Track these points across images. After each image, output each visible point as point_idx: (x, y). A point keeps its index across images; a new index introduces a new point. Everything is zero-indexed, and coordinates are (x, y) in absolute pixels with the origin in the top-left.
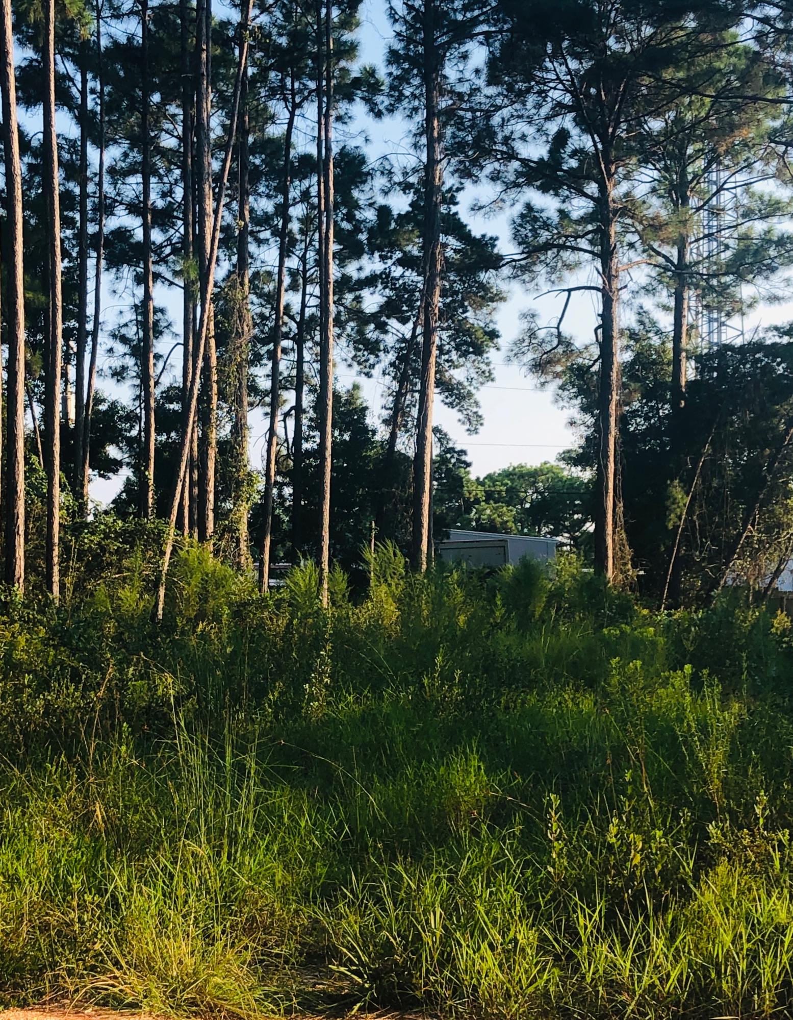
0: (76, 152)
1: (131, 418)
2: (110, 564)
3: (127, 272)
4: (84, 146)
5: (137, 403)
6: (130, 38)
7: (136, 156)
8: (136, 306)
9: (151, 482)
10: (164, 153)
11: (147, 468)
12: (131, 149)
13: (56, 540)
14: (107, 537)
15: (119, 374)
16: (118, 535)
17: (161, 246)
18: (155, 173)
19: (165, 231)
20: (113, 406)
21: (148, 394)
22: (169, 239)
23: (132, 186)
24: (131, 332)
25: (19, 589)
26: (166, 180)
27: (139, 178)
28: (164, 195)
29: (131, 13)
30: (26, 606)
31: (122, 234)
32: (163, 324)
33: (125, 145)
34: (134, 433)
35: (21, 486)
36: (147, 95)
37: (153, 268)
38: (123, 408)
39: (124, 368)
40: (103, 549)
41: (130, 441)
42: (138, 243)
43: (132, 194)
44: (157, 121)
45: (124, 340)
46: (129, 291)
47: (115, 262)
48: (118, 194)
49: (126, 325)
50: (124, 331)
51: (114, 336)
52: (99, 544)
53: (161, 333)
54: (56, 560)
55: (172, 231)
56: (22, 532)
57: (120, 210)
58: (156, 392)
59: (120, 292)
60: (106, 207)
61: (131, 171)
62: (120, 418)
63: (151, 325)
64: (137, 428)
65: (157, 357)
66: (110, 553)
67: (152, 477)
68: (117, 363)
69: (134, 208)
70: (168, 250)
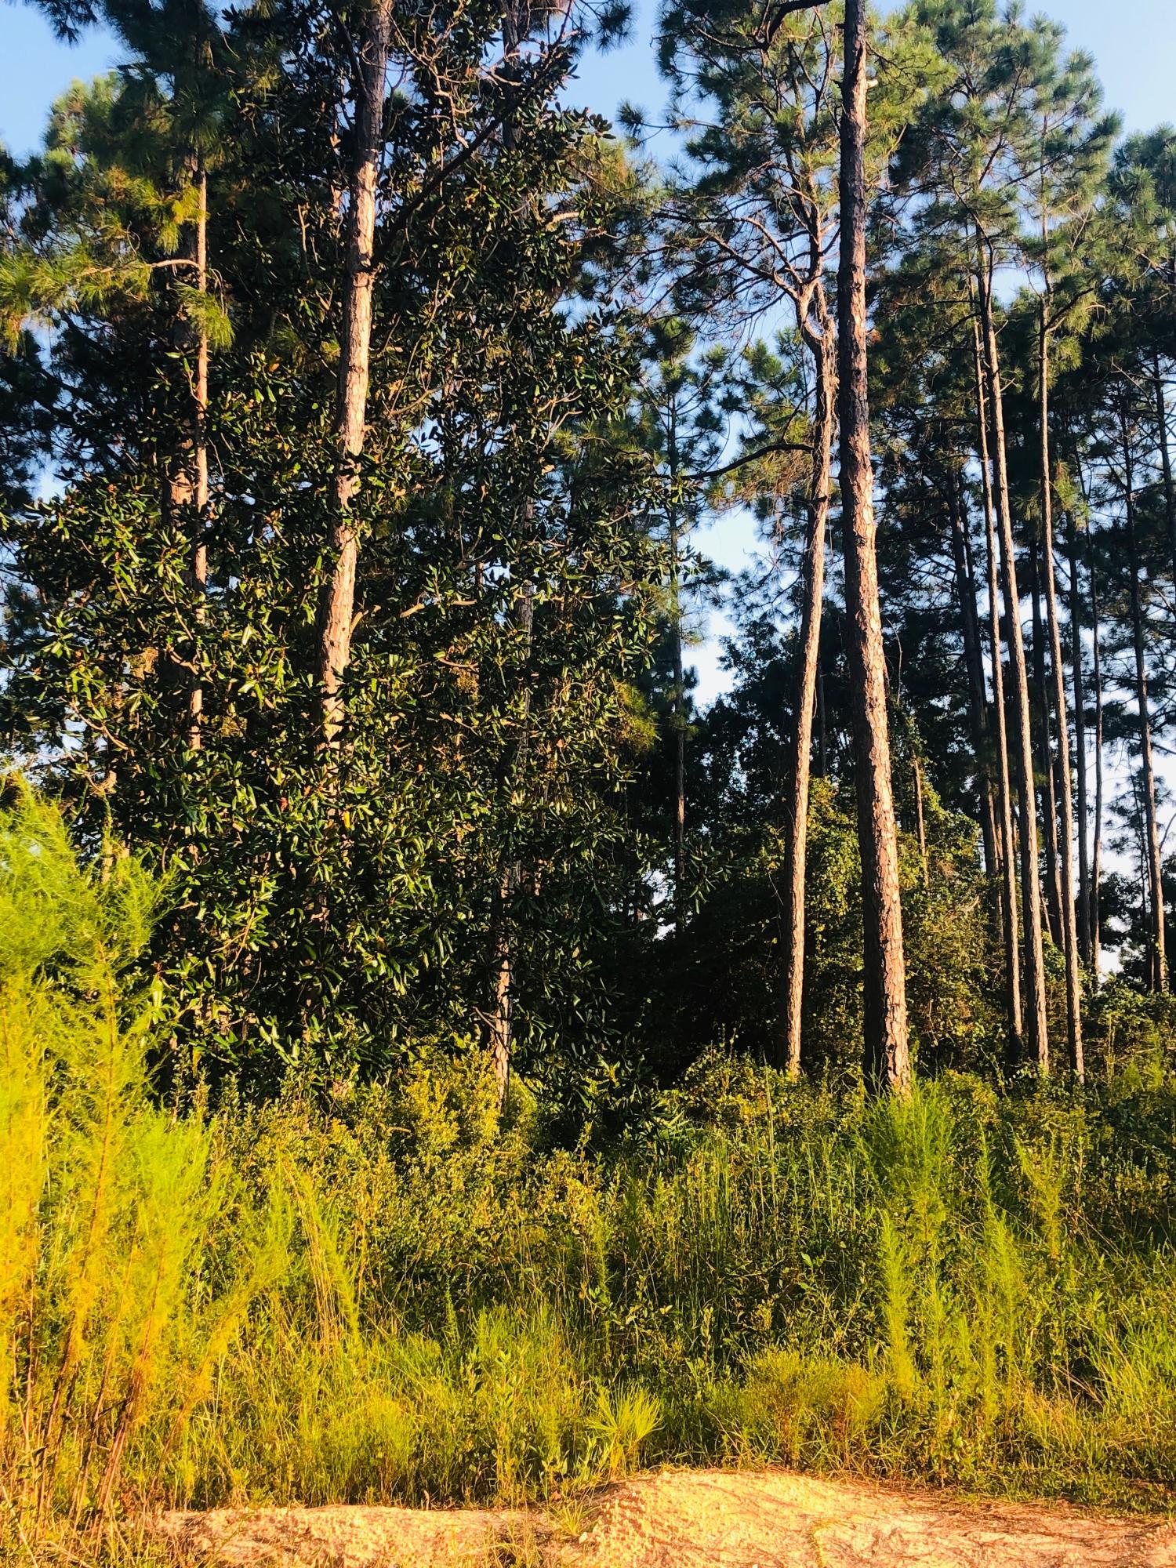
0: (1069, 635)
1: (1133, 889)
2: (1134, 1040)
3: (1121, 744)
4: (1076, 629)
5: (1139, 874)
6: (1116, 522)
7: (1126, 632)
8: (1132, 778)
9: (1162, 954)
10: (1152, 625)
11: (1157, 939)
12: (1119, 625)
13: (1077, 1016)
14: (1128, 1012)
15: (1118, 846)
16: (1140, 1010)
17: (1155, 717)
18: (1145, 645)
19: (1157, 701)
20: (1113, 877)
21: (1153, 865)
22: (1163, 708)
23: (1124, 660)
24: (1130, 803)
25: (1044, 1065)
26: (1157, 651)
27: (1130, 652)
28: (1155, 666)
29: (1115, 499)
30: (1053, 1083)
31: (1114, 708)
32: (1162, 793)
33: (1112, 623)
34: (1137, 904)
35: (1040, 964)
36: (1134, 572)
37: (1150, 738)
38: (1123, 880)
39: (1124, 840)
40: (1126, 1025)
41: (1133, 913)
42: (1131, 716)
43: (1123, 669)
44: (1144, 596)
45: (1122, 811)
46: (1125, 763)
47: (1109, 735)
48: (1109, 670)
49: (1124, 797)
50: (1122, 803)
51: (1112, 809)
52: (1121, 1019)
53: (1160, 802)
54: (1078, 1036)
55: (1165, 700)
56: (1043, 1009)
57: (1111, 685)
58: (1159, 861)
59: (1115, 764)
60: (1097, 683)
61: (1121, 646)
62: (1122, 890)
63: (1152, 795)
64: (1140, 898)
65: (1159, 826)
66: (1133, 1028)
67: (1162, 948)
68: (1116, 835)
69: (1124, 682)
70: (1162, 719)
